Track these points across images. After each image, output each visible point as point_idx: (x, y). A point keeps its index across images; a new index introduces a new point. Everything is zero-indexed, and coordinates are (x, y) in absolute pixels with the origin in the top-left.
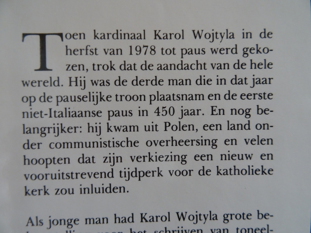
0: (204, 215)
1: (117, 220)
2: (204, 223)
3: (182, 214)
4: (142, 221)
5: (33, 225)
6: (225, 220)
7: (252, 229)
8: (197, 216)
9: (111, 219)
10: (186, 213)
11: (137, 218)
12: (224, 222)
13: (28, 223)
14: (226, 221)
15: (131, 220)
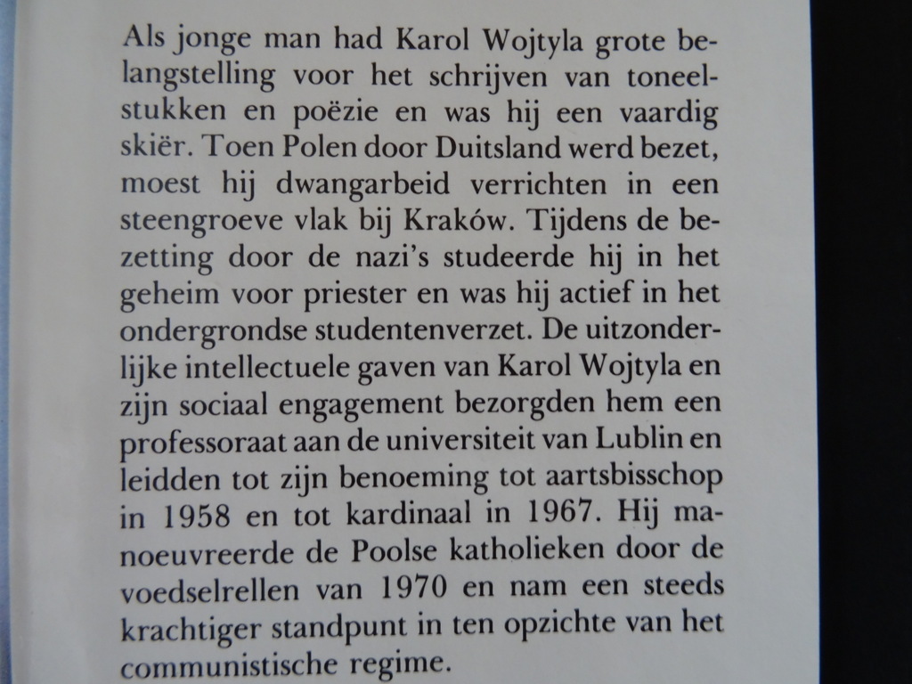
0: (551, 39)
1: (342, 40)
2: (550, 58)
3: (497, 34)
4: (400, 47)
5: (140, 43)
6: (599, 50)
7: (667, 75)
8: (532, 38)
9: (328, 38)
10: (507, 31)
11: (390, 39)
12: (598, 56)
13: (129, 37)
14: (603, 54)
15: (374, 42)
